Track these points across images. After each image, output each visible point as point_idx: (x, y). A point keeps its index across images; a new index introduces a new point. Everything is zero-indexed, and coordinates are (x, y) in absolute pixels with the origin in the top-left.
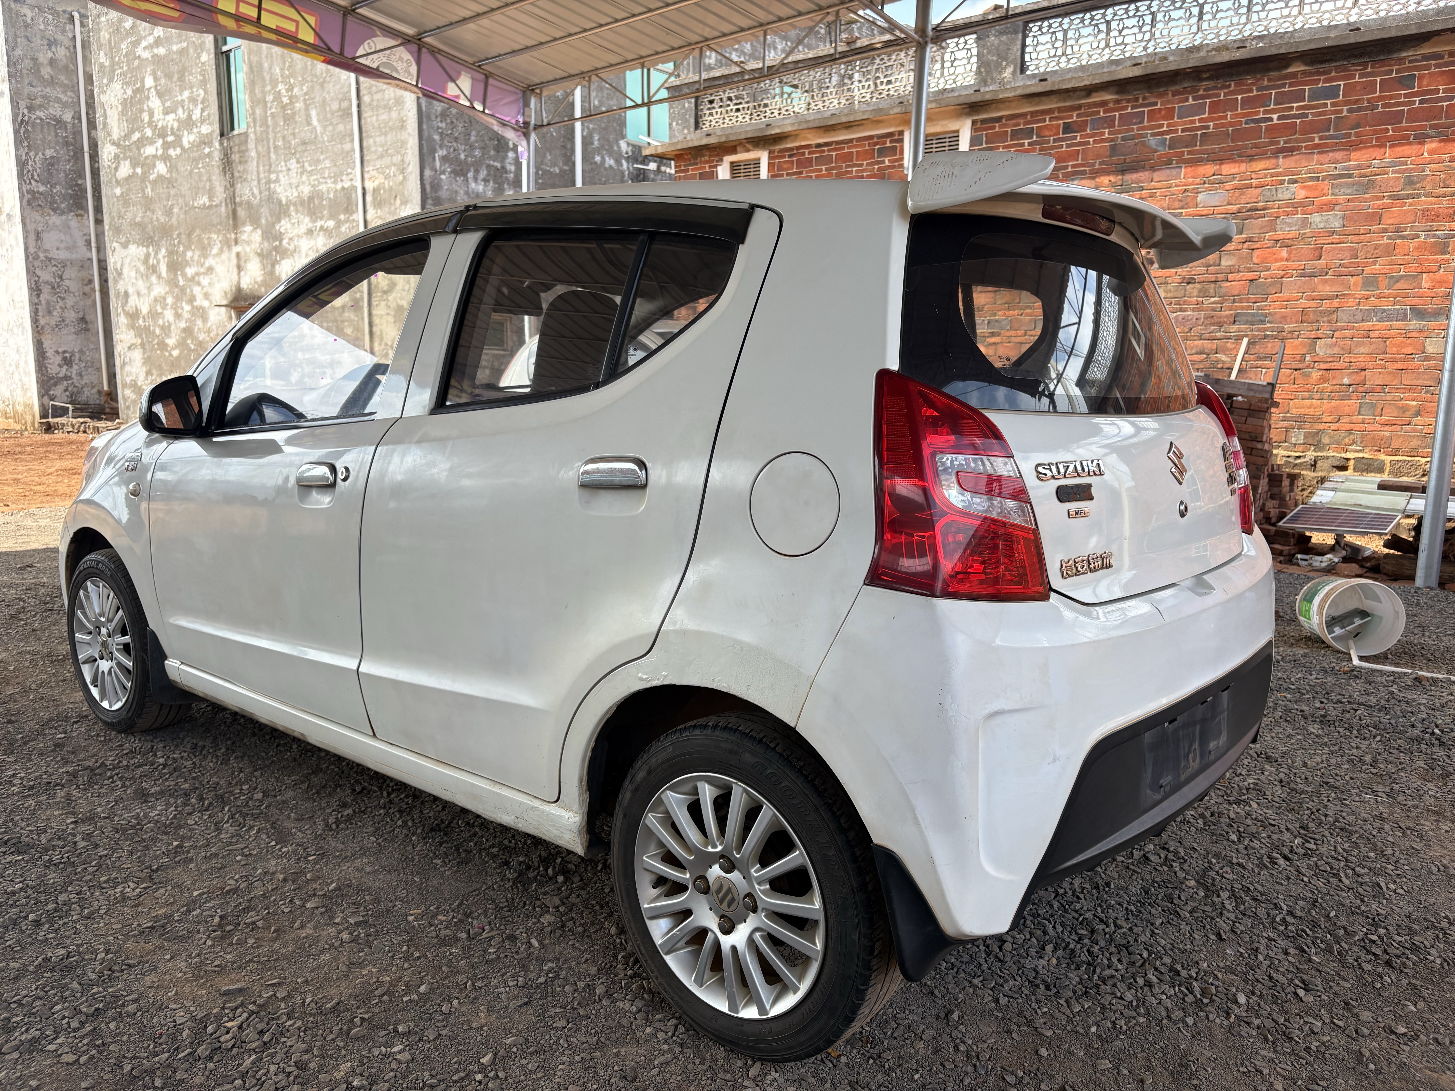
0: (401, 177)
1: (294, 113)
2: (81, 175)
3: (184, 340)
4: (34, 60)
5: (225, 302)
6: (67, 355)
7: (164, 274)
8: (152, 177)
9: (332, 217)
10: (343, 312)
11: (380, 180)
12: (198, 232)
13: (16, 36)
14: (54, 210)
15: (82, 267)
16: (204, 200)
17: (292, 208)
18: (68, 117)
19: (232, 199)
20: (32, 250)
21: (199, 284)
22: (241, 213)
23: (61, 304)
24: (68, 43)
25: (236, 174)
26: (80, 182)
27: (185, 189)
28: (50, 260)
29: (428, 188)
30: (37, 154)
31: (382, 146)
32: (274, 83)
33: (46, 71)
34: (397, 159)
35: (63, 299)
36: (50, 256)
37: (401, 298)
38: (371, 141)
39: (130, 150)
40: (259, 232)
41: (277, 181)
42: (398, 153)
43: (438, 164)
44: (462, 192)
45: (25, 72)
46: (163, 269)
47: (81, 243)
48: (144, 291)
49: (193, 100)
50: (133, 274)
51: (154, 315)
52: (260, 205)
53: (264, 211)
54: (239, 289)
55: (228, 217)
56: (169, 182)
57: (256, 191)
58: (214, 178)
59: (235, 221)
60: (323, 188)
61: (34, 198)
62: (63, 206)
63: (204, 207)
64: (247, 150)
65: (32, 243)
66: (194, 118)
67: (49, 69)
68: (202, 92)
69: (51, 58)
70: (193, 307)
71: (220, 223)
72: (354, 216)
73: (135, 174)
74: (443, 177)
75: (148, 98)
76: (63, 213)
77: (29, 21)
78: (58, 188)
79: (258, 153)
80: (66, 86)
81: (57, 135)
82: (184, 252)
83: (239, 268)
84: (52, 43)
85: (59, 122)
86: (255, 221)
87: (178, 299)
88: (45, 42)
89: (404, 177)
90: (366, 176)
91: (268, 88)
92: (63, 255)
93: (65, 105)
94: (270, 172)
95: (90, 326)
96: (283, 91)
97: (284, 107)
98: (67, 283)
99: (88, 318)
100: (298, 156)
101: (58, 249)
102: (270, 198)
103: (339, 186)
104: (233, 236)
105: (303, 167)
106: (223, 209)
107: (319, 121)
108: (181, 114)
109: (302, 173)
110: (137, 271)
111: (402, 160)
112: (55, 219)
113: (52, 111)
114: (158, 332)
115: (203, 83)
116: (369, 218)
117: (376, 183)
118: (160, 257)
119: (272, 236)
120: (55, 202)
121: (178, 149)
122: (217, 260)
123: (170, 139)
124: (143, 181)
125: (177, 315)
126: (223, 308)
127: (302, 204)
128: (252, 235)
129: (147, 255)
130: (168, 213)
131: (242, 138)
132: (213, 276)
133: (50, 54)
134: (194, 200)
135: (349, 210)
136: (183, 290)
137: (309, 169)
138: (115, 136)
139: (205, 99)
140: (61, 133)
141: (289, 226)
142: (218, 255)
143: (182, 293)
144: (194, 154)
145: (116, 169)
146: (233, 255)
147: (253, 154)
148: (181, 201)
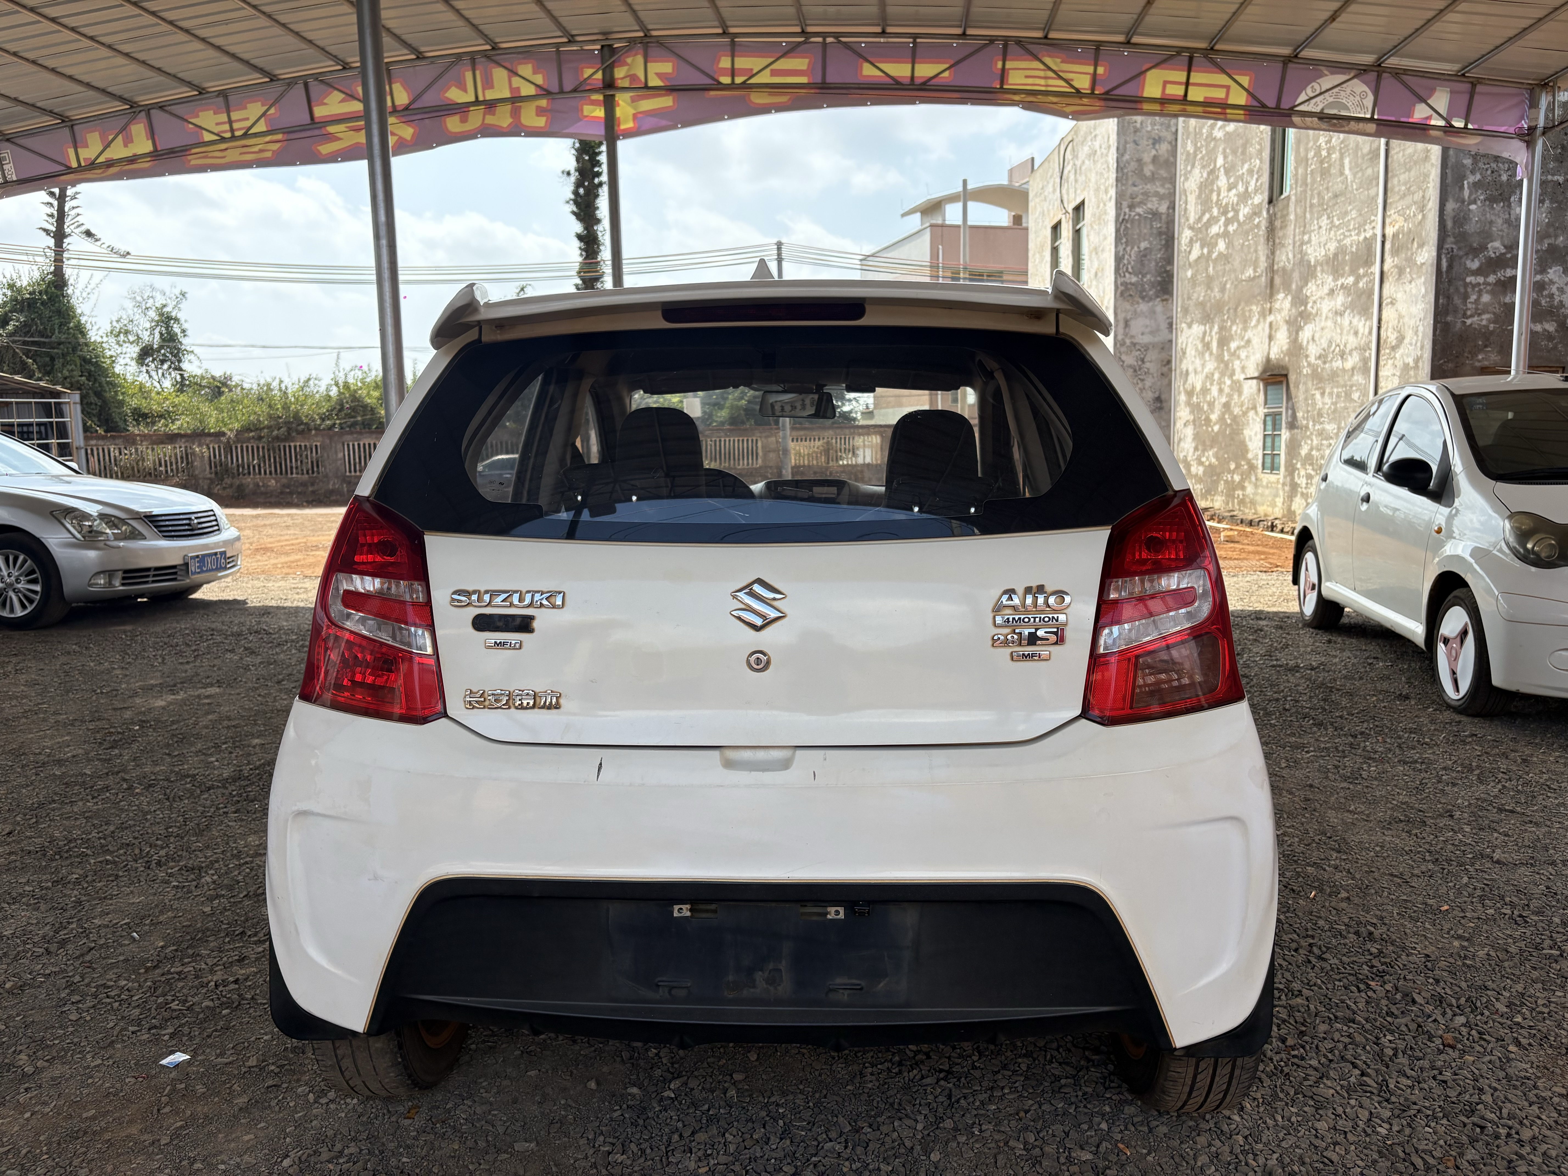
0: (1420, 217)
1: (1330, 166)
2: (1171, 261)
3: (1223, 414)
4: (1139, 161)
5: (1256, 375)
7: (1215, 351)
8: (1214, 256)
9: (1352, 272)
10: (1353, 375)
11: (1401, 222)
12: (1243, 304)
13: (1126, 142)
14: (1143, 298)
15: (1163, 348)
16: (1250, 272)
17: (1319, 268)
18: (1163, 210)
19: (1271, 269)
20: (1120, 337)
21: (1239, 357)
22: (1278, 280)
24: (1170, 137)
25: (1277, 241)
26: (1168, 268)
27: (1236, 264)
28: (1134, 344)
29: (1449, 224)
30: (1132, 248)
31: (1405, 184)
33: (1148, 170)
34: (1418, 196)
35: (1142, 380)
36: (1135, 341)
37: (1408, 355)
38: (1396, 181)
39: (1201, 232)
40: (1289, 298)
41: (1309, 241)
42: (1420, 188)
43: (1466, 193)
44: (1500, 221)
45: (1130, 174)
46: (1214, 345)
48: (1199, 369)
49: (1250, 172)
50: (1193, 352)
51: (1205, 391)
52: (1293, 270)
53: (1296, 275)
54: (1268, 360)
55: (1266, 287)
56: (1226, 258)
57: (1291, 256)
58: (1259, 248)
59: (1271, 289)
60: (1347, 241)
61: (1127, 289)
62: (1151, 293)
63: (1249, 279)
64: (1288, 214)
65: (1121, 331)
66: (1250, 189)
67: (1151, 167)
68: (1258, 162)
69: (1155, 156)
70: (1233, 381)
71: (1259, 294)
72: (1372, 270)
73: (1202, 254)
74: (1473, 207)
75: (1218, 177)
76: (1151, 299)
77: (1138, 125)
78: (1148, 277)
79: (1296, 215)
80: (1165, 178)
81: (1152, 227)
82: (1231, 327)
83: (1271, 338)
84: (1156, 141)
85: (1155, 214)
86: (1287, 288)
87: (1223, 374)
88: (1151, 141)
89: (1424, 216)
90: (1388, 221)
91: (1311, 144)
93: (1161, 198)
94: (1304, 233)
95: (1164, 404)
97: (1322, 162)
98: (1148, 365)
99: (1163, 397)
100: (1329, 211)
101: (1143, 334)
102: (1302, 260)
103: (1361, 238)
104: (1268, 305)
105: (1332, 222)
106: (1263, 279)
107: (1350, 169)
108: (1241, 188)
109: (1331, 229)
110: (1197, 350)
111: (1423, 197)
112: (1143, 307)
113: (1149, 206)
114: (1206, 408)
115: (1260, 152)
116: (1386, 268)
117: (1397, 227)
118: (1213, 333)
119: (1300, 300)
120: (1144, 290)
121: (1236, 224)
122: (1255, 331)
123: (1230, 215)
124: (1207, 261)
125: (1221, 391)
126: (1255, 381)
127: (1327, 263)
128: (1283, 303)
129: (1205, 333)
130: (1223, 290)
131: (1285, 202)
132: (1250, 349)
133: (1154, 152)
134: (1242, 273)
135: (1369, 263)
136: (1227, 365)
137: (1337, 223)
138: (1192, 221)
139: (1260, 169)
140: (1156, 225)
141: (1314, 288)
142: (1256, 326)
143: (1226, 368)
144: (1246, 227)
145: (1190, 252)
146: (1267, 325)
147: (1292, 217)
148: (1233, 276)
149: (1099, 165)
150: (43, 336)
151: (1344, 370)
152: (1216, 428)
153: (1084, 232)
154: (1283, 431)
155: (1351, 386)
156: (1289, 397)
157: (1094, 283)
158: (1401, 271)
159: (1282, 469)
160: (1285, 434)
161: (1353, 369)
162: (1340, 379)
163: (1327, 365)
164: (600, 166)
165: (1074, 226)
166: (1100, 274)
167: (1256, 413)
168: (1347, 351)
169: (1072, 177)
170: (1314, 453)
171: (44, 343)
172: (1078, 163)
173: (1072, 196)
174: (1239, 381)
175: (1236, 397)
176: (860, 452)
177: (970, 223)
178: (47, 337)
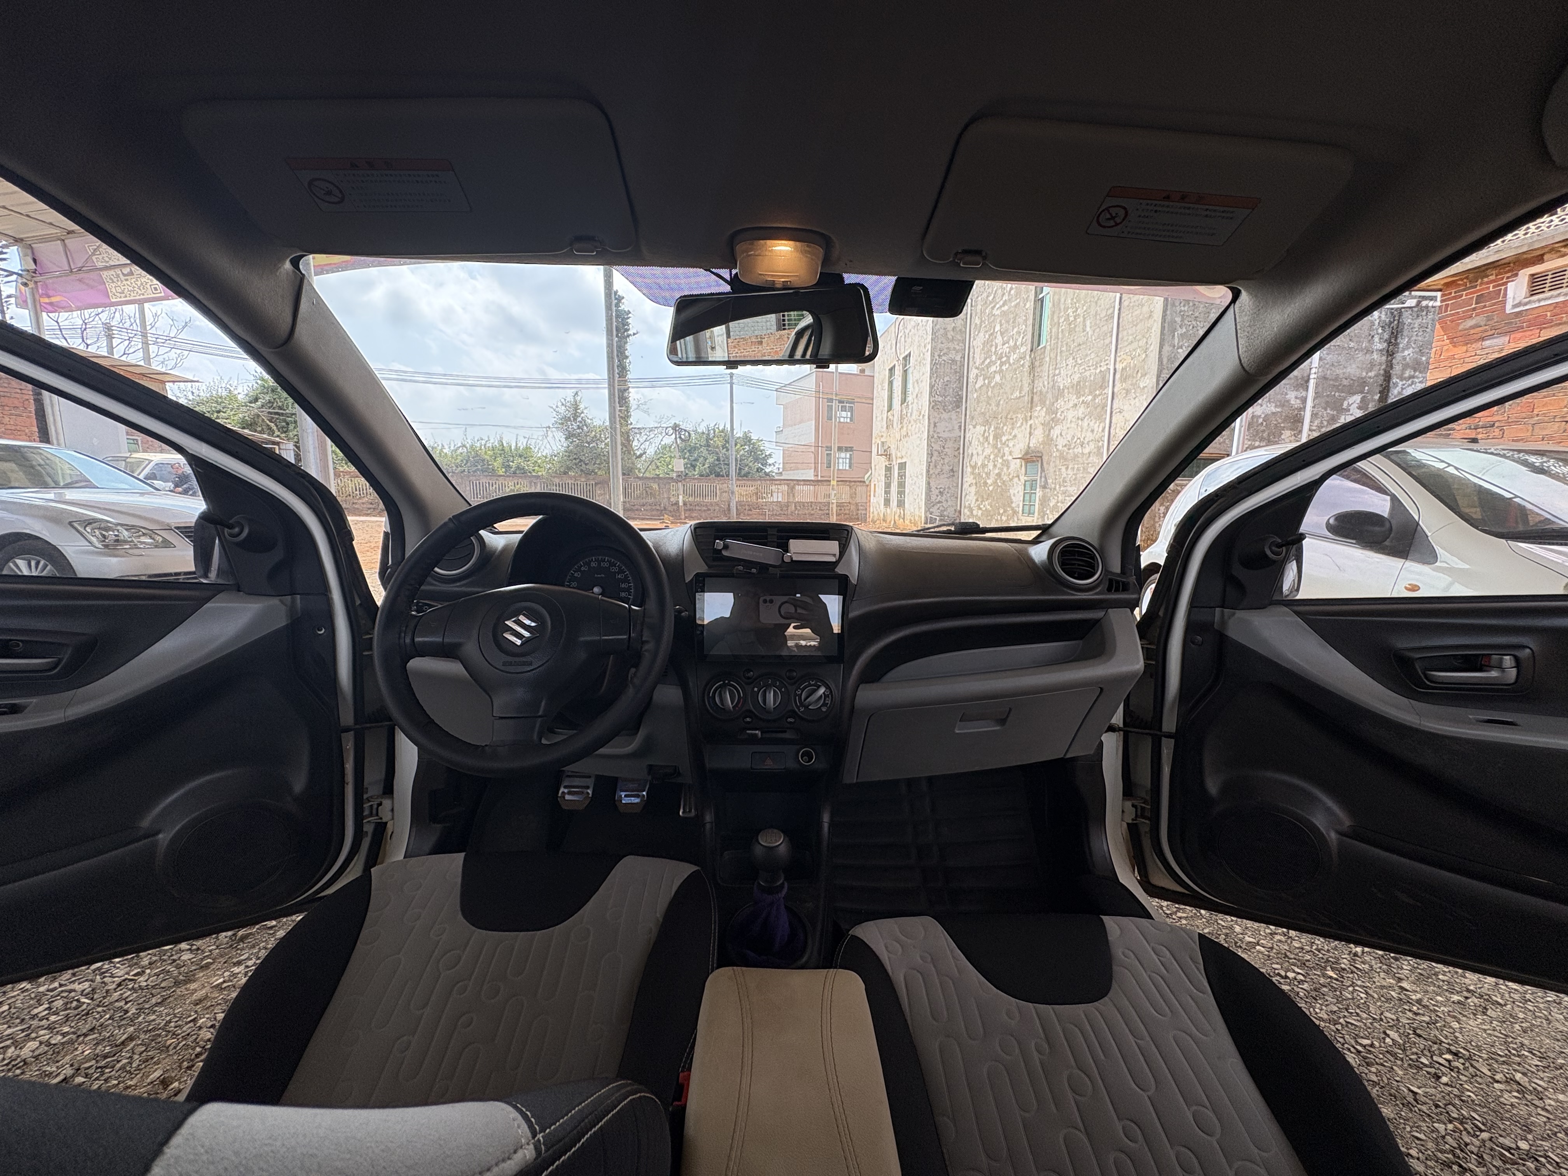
0: (1144, 356)
1: (1076, 326)
2: (961, 389)
3: (996, 480)
5: (1020, 456)
6: (942, 490)
7: (991, 441)
8: (992, 384)
9: (1090, 393)
10: (1089, 456)
11: (1128, 360)
12: (1012, 414)
14: (945, 410)
15: (955, 441)
16: (1017, 394)
17: (1066, 391)
18: (958, 358)
19: (1032, 392)
20: (931, 433)
21: (1008, 446)
22: (1036, 398)
23: (942, 462)
25: (1036, 374)
26: (961, 393)
27: (1008, 389)
28: (939, 438)
29: (1165, 361)
30: (940, 380)
31: (1133, 334)
32: (1066, 309)
33: (950, 335)
34: (1144, 342)
35: (943, 459)
36: (939, 436)
38: (1125, 333)
39: (984, 370)
40: (1044, 409)
41: (1060, 374)
42: (1145, 337)
43: (1176, 340)
45: (939, 336)
46: (991, 438)
47: (957, 427)
48: (981, 452)
49: (1019, 333)
50: (977, 443)
51: (984, 466)
52: (1047, 392)
53: (1050, 395)
54: (1029, 448)
55: (1028, 403)
56: (1001, 385)
57: (1046, 383)
58: (1024, 379)
59: (1032, 404)
60: (1088, 374)
61: (936, 404)
62: (950, 407)
63: (1017, 398)
64: (1044, 358)
65: (931, 429)
66: (1018, 344)
67: (952, 333)
68: (1024, 326)
70: (1003, 460)
71: (1023, 407)
72: (1106, 391)
73: (984, 384)
74: (1180, 351)
75: (996, 337)
76: (949, 411)
78: (948, 397)
79: (1050, 358)
80: (960, 341)
81: (951, 368)
82: (1003, 427)
83: (1031, 434)
85: (954, 361)
86: (1043, 403)
87: (996, 456)
89: (1146, 355)
90: (1118, 359)
91: (1062, 314)
92: (945, 435)
93: (957, 351)
94: (1056, 369)
95: (955, 473)
96: (1071, 314)
97: (1070, 324)
98: (946, 450)
99: (955, 469)
100: (1074, 355)
101: (944, 432)
102: (1053, 387)
103: (1098, 371)
104: (1029, 414)
105: (1076, 361)
106: (1026, 398)
107: (1091, 327)
108: (1012, 343)
109: (1075, 366)
110: (979, 441)
112: (945, 415)
113: (950, 356)
114: (984, 476)
115: (1026, 321)
116: (1116, 390)
117: (1125, 364)
118: (990, 431)
119: (1051, 411)
120: (946, 406)
121: (1007, 365)
122: (1019, 429)
123: (1004, 359)
124: (987, 388)
125: (995, 466)
126: (1019, 460)
127: (1072, 387)
128: (1040, 412)
129: (985, 431)
130: (998, 405)
131: (1043, 350)
132: (1016, 440)
133: (954, 325)
134: (1012, 394)
135: (1103, 387)
136: (999, 451)
137: (1080, 362)
138: (977, 364)
139: (1025, 331)
140: (954, 367)
141: (1063, 403)
142: (1020, 427)
143: (998, 452)
144: (1015, 366)
145: (976, 383)
146: (1028, 426)
147: (1047, 359)
148: (1005, 396)
149: (920, 332)
150: (281, 409)
151: (1083, 453)
152: (991, 488)
153: (910, 371)
154: (1038, 490)
155: (1088, 464)
156: (1043, 470)
157: (916, 401)
158: (1128, 392)
159: (1036, 514)
160: (1039, 493)
161: (1089, 453)
162: (1080, 459)
163: (1071, 451)
164: (628, 325)
165: (903, 368)
166: (919, 395)
167: (1019, 480)
168: (1086, 442)
169: (903, 339)
170: (1059, 504)
171: (282, 414)
172: (907, 332)
173: (902, 350)
174: (1008, 460)
175: (1005, 469)
176: (775, 495)
177: (839, 371)
178: (284, 410)
